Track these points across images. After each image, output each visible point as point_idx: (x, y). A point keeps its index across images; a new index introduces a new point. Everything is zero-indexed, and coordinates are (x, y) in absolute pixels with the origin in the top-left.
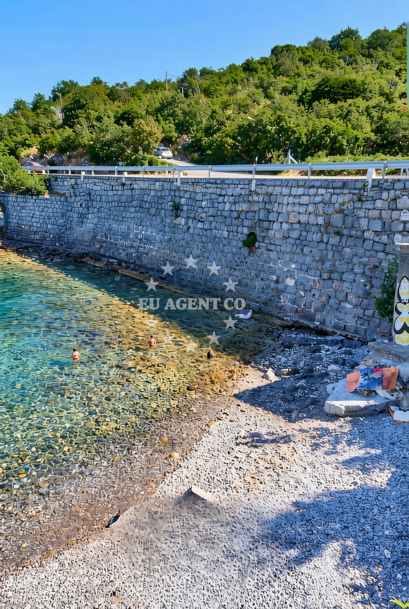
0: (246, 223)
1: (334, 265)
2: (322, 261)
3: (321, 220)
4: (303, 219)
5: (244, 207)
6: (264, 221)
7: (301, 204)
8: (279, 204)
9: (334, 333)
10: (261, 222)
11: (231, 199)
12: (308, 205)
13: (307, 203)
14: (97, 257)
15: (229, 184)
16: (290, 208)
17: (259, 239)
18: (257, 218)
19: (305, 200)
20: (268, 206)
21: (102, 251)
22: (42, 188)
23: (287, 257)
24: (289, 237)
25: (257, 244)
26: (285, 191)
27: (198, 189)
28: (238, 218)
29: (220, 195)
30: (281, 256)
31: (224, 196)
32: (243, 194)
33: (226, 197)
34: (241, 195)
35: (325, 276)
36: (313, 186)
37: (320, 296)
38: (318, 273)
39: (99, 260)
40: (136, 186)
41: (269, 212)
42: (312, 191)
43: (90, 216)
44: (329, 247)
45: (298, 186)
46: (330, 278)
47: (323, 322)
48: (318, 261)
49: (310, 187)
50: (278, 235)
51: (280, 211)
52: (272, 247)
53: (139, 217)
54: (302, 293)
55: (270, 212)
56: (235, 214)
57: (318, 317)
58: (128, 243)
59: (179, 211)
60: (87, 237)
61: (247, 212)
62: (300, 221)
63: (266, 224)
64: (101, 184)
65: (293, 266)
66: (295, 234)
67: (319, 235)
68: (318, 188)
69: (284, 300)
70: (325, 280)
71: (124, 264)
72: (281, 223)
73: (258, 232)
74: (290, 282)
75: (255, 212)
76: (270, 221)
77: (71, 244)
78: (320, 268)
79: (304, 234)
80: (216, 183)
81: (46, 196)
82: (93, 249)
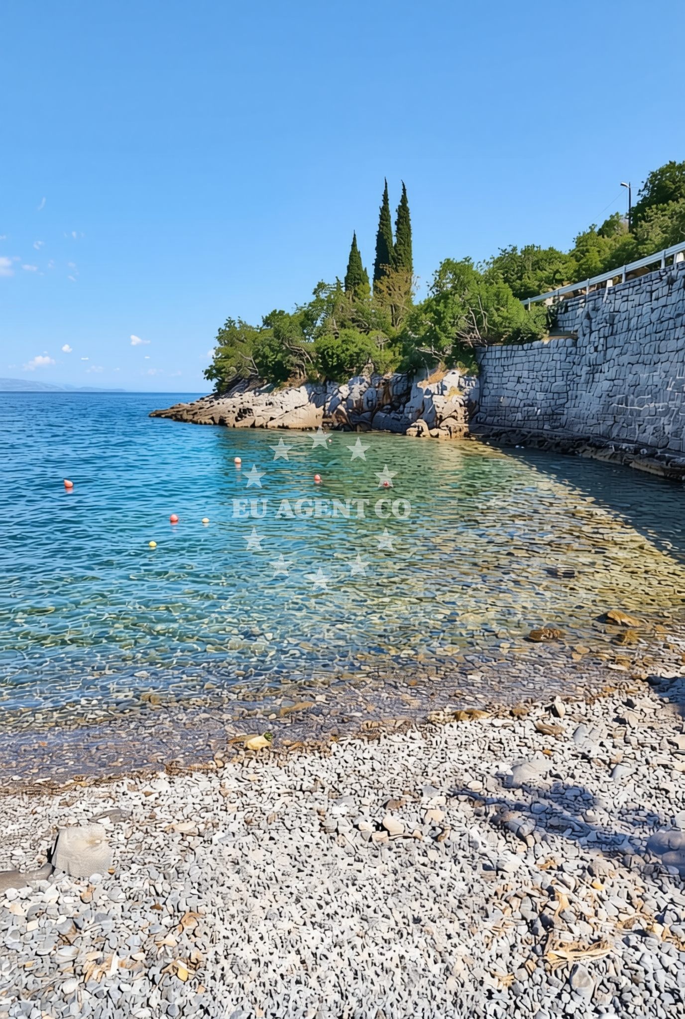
14: (601, 442)
21: (616, 431)
22: (540, 328)
39: (601, 448)
81: (546, 341)
82: (601, 429)
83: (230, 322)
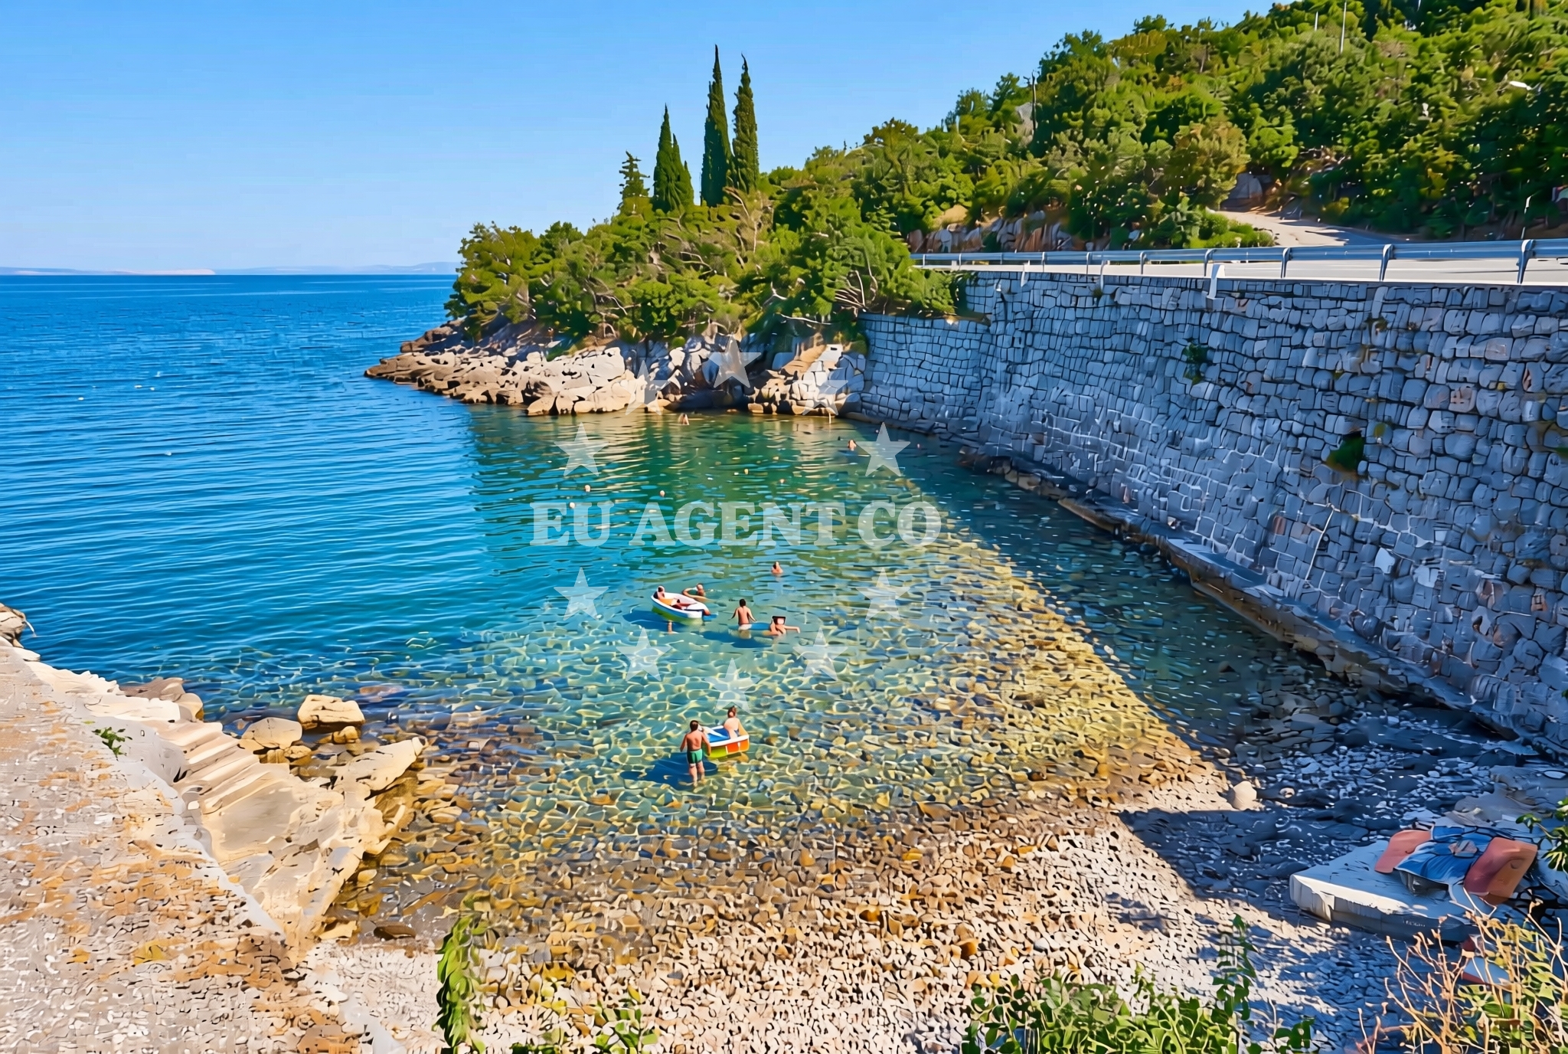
0: (1348, 405)
1: (1547, 546)
2: (1516, 530)
3: (1529, 410)
4: (1486, 403)
5: (1348, 361)
6: (1388, 401)
7: (1487, 361)
8: (1432, 355)
9: (1511, 736)
10: (1381, 406)
11: (1320, 338)
12: (1504, 363)
13: (1504, 357)
14: (1023, 464)
15: (1320, 298)
16: (1456, 371)
17: (1367, 450)
18: (1372, 391)
19: (1499, 349)
20: (1403, 362)
21: (1039, 453)
22: (944, 303)
23: (1431, 509)
24: (1445, 454)
25: (1362, 466)
26: (1453, 321)
27: (1251, 308)
28: (1329, 389)
29: (1298, 327)
30: (1414, 504)
31: (1305, 329)
32: (1350, 326)
33: (1310, 332)
34: (1345, 328)
35: (1517, 573)
36: (1527, 310)
37: (1494, 628)
38: (1500, 562)
39: (1025, 472)
40: (1123, 299)
41: (1405, 376)
42: (1520, 324)
43: (1025, 369)
44: (1543, 493)
45: (1489, 308)
46: (1527, 582)
47: (1488, 701)
48: (1504, 529)
49: (1517, 312)
50: (1417, 446)
51: (1430, 377)
52: (1396, 478)
53: (1119, 375)
54: (1449, 611)
55: (1406, 379)
56: (1322, 381)
57: (1480, 684)
58: (1088, 438)
59: (1203, 366)
60: (1016, 418)
61: (1354, 375)
62: (1475, 409)
63: (1391, 411)
64: (1055, 293)
65: (1440, 535)
66: (1460, 446)
67: (1521, 454)
68: (1540, 313)
69: (1404, 625)
70: (1512, 584)
71: (1072, 488)
72: (1430, 411)
73: (1369, 431)
74: (1426, 578)
75: (1371, 375)
76: (1405, 403)
77: (981, 433)
78: (1507, 547)
79: (1482, 447)
80: (1291, 295)
81: (950, 321)
82: (1023, 446)
83: (479, 228)
